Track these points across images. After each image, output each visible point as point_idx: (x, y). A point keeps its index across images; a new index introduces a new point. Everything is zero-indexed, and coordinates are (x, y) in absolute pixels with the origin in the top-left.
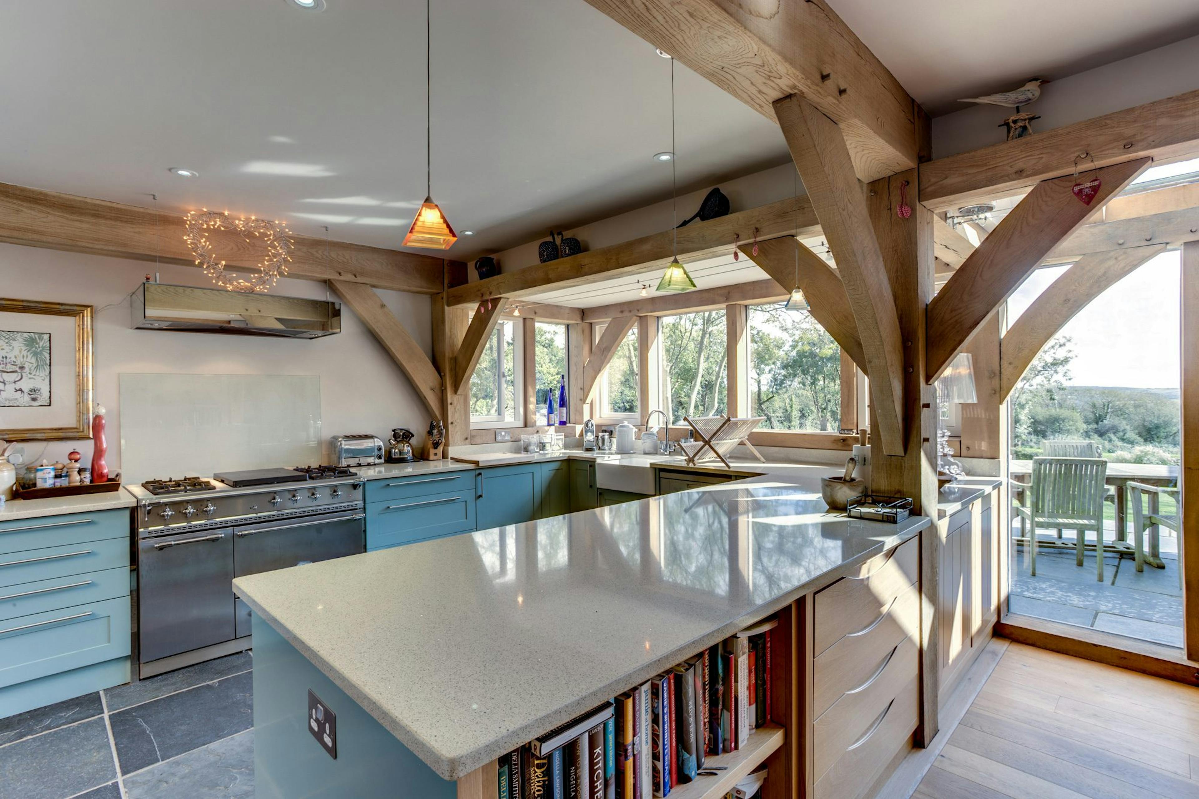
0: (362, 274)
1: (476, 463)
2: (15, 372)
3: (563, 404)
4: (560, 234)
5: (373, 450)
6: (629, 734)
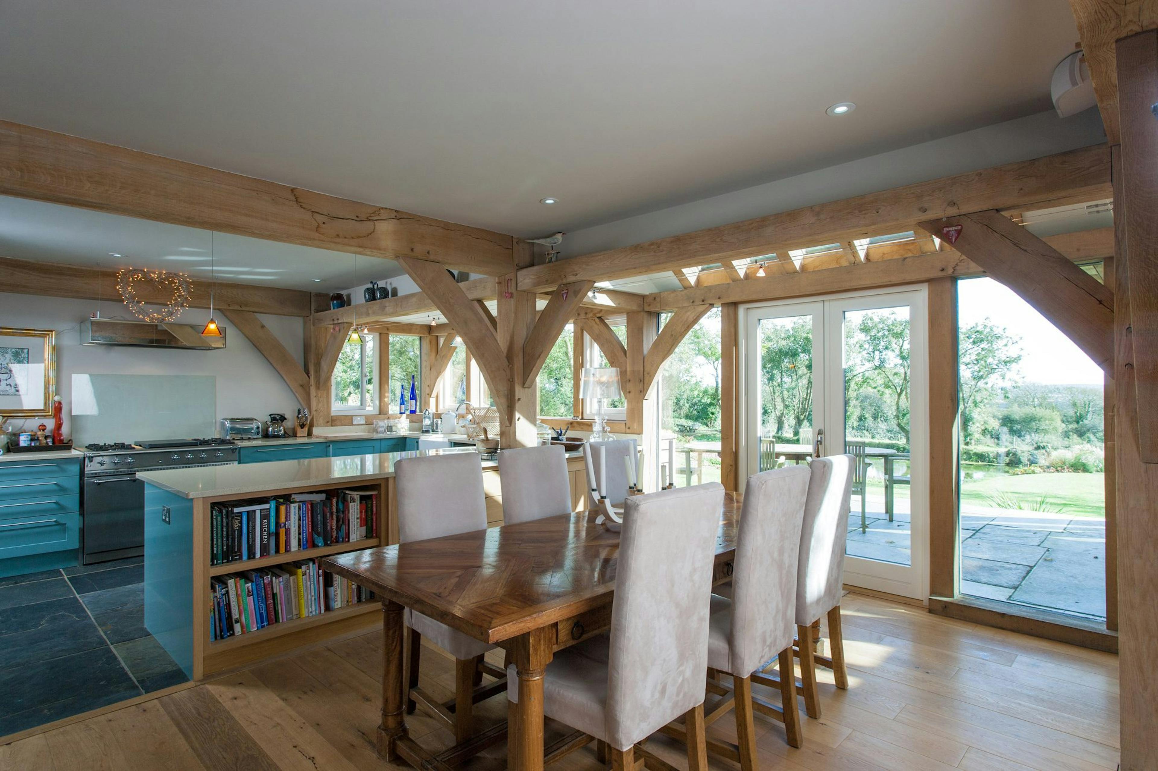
0: (246, 305)
1: (326, 438)
2: (7, 373)
3: (413, 397)
4: (375, 283)
5: (252, 429)
6: (282, 519)
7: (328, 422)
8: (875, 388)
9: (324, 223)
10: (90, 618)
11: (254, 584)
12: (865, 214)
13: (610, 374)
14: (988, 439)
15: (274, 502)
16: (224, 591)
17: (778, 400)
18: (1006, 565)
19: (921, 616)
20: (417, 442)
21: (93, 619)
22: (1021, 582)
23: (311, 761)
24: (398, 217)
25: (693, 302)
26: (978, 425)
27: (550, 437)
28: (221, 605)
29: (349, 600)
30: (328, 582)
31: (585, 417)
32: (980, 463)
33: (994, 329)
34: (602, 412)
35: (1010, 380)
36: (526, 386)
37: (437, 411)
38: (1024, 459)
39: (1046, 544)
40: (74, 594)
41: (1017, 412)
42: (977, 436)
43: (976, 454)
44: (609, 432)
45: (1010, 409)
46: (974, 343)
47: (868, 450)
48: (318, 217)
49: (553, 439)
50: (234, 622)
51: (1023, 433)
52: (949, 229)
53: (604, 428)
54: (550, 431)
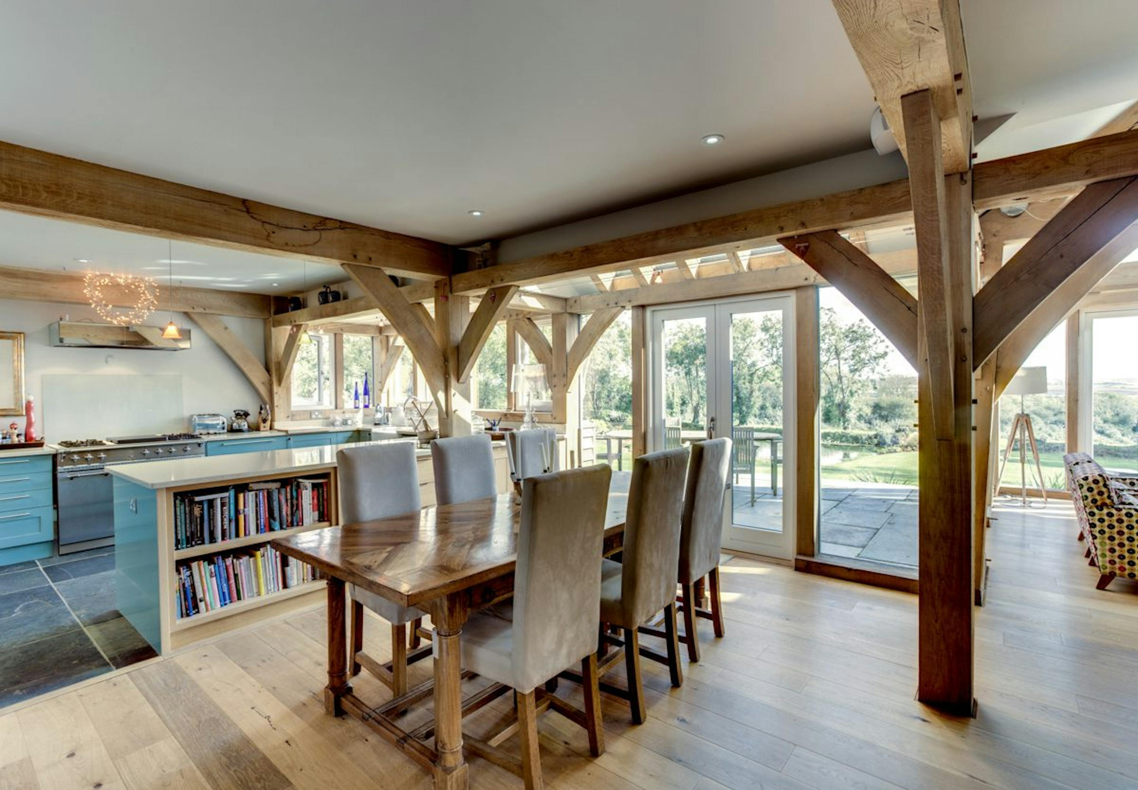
0: (210, 308)
1: (287, 431)
3: (366, 392)
4: (328, 287)
5: (218, 424)
6: (241, 507)
7: (288, 417)
8: (774, 380)
9: (274, 232)
10: (64, 604)
11: (217, 566)
12: (737, 230)
13: (538, 371)
14: (863, 425)
15: (233, 490)
16: (188, 573)
17: (695, 392)
18: (860, 529)
19: (788, 574)
20: (370, 434)
21: (67, 605)
22: (869, 542)
23: (266, 720)
24: (342, 227)
25: (608, 305)
26: (854, 412)
27: (483, 427)
28: (187, 585)
29: (305, 578)
30: (285, 563)
31: (517, 409)
32: (855, 445)
33: (867, 329)
34: (531, 405)
35: (878, 373)
36: (461, 381)
37: (388, 405)
38: (888, 441)
39: (892, 510)
40: (48, 582)
41: (885, 400)
42: (853, 421)
43: (852, 437)
44: (538, 422)
45: (880, 397)
46: (851, 341)
47: (757, 435)
48: (267, 226)
49: (486, 429)
50: (198, 601)
51: (889, 419)
52: (800, 245)
53: (532, 418)
54: (483, 422)
